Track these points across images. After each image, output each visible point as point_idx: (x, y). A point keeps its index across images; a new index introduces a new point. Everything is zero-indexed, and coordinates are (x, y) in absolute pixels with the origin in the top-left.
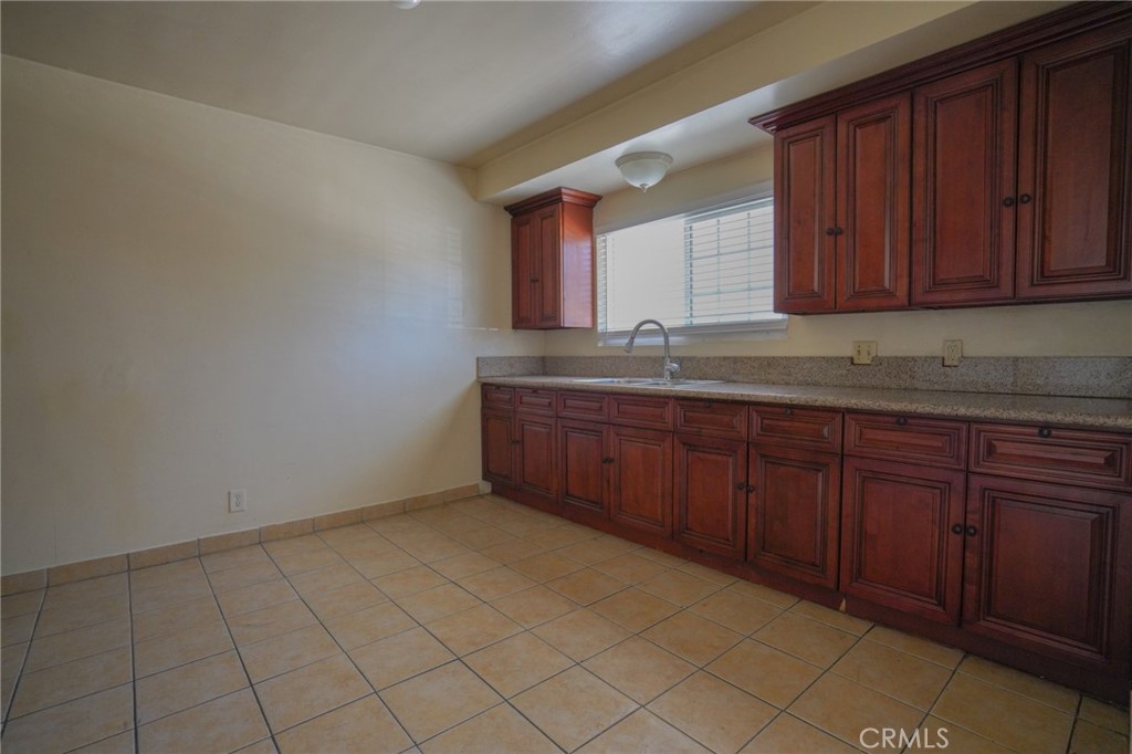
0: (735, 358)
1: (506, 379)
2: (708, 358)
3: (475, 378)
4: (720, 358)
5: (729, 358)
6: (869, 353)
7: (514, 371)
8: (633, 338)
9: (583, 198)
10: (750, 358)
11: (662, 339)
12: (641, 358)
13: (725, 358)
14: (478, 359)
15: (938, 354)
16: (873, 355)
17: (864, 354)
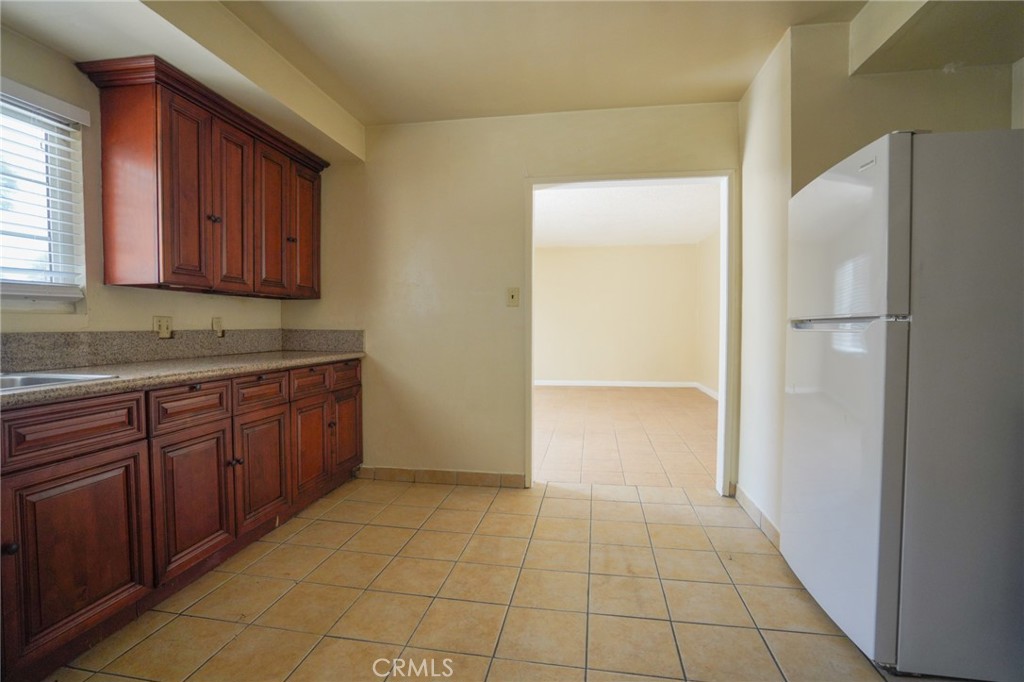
6: (167, 329)
15: (210, 328)
16: (170, 330)
17: (164, 328)
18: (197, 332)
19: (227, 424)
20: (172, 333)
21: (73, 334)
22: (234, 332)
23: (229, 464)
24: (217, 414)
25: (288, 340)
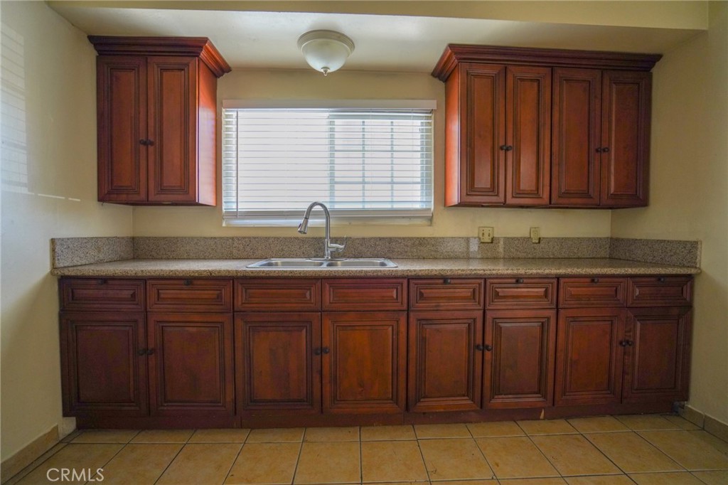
0: (390, 238)
1: (92, 267)
2: (364, 239)
3: (47, 268)
4: (376, 239)
5: (383, 238)
6: (489, 236)
7: (101, 256)
8: (307, 219)
9: (216, 62)
10: (404, 238)
11: (324, 221)
12: (285, 238)
13: (380, 239)
14: (53, 241)
15: (528, 235)
16: (491, 236)
17: (486, 235)
18: (513, 239)
19: (479, 314)
20: (492, 239)
21: (424, 238)
22: (549, 240)
23: (478, 347)
24: (470, 305)
25: (616, 248)
